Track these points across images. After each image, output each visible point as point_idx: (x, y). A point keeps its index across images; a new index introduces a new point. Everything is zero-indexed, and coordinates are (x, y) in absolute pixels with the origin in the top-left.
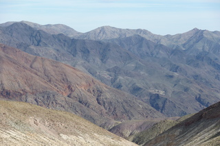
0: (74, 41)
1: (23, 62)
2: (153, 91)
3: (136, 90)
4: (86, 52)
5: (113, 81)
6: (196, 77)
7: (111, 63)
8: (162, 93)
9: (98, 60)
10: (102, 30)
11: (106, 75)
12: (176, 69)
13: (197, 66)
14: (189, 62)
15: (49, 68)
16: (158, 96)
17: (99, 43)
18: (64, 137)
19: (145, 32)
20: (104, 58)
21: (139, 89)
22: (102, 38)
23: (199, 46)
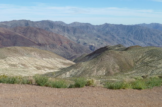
0: (64, 27)
1: (45, 34)
2: (91, 44)
3: (85, 44)
4: (68, 31)
5: (77, 41)
6: (106, 39)
7: (77, 35)
8: (94, 45)
9: (72, 33)
10: (75, 23)
11: (75, 38)
12: (99, 37)
13: (106, 36)
14: (103, 34)
15: (54, 36)
16: (92, 46)
17: (73, 27)
18: (44, 59)
19: (89, 24)
20: (74, 33)
21: (86, 43)
22: (74, 26)
23: (107, 29)
